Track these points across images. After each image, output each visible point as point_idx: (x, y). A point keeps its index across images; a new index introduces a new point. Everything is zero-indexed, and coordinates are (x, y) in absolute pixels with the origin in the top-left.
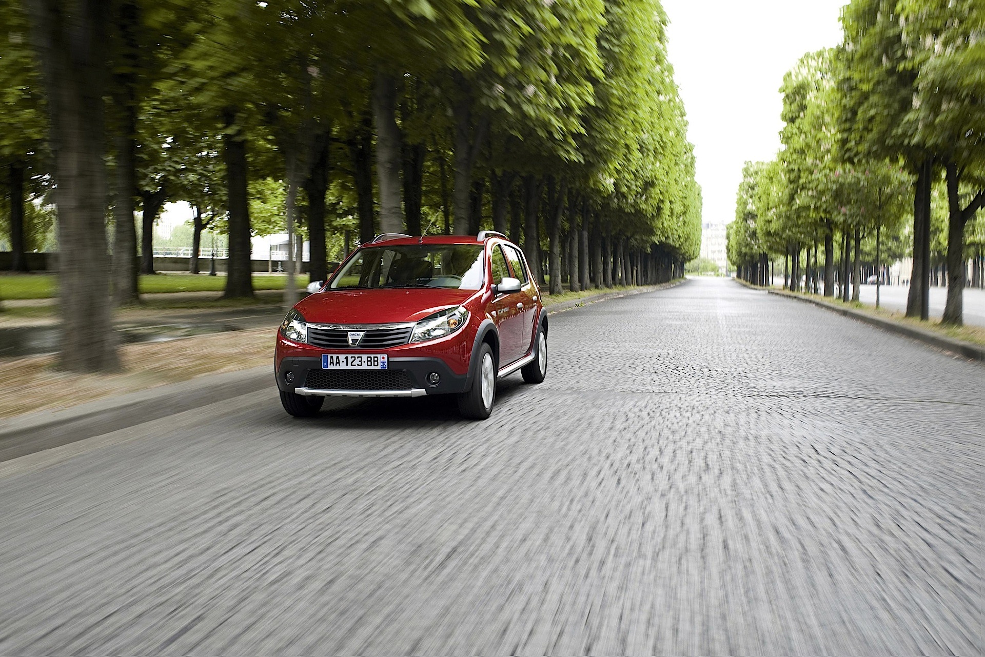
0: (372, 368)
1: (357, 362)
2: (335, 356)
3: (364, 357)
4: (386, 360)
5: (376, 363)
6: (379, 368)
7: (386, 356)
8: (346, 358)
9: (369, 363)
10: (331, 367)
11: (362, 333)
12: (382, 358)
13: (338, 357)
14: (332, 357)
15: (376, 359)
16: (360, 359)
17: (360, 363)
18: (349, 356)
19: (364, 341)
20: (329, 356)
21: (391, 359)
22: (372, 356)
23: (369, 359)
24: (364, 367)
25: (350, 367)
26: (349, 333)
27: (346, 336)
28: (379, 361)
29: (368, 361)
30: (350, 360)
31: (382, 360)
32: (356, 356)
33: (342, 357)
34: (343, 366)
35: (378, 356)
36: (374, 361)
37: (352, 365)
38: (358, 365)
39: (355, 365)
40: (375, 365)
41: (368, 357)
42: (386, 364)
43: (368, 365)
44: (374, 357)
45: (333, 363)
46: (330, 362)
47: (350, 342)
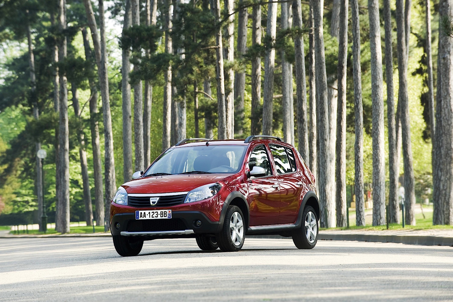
0: (163, 218)
1: (155, 215)
2: (143, 212)
3: (159, 211)
4: (171, 213)
6: (167, 218)
7: (170, 211)
8: (149, 213)
10: (140, 219)
11: (158, 198)
13: (145, 213)
16: (157, 213)
18: (151, 211)
19: (158, 202)
20: (140, 212)
21: (174, 212)
22: (163, 211)
24: (159, 217)
25: (151, 218)
26: (151, 198)
27: (149, 200)
28: (167, 214)
29: (161, 214)
30: (151, 214)
33: (147, 212)
34: (147, 218)
35: (167, 211)
36: (164, 214)
37: (152, 217)
38: (156, 217)
39: (154, 217)
40: (165, 216)
41: (161, 212)
42: (171, 215)
43: (161, 217)
44: (165, 212)
45: (142, 216)
46: (140, 216)
47: (151, 203)
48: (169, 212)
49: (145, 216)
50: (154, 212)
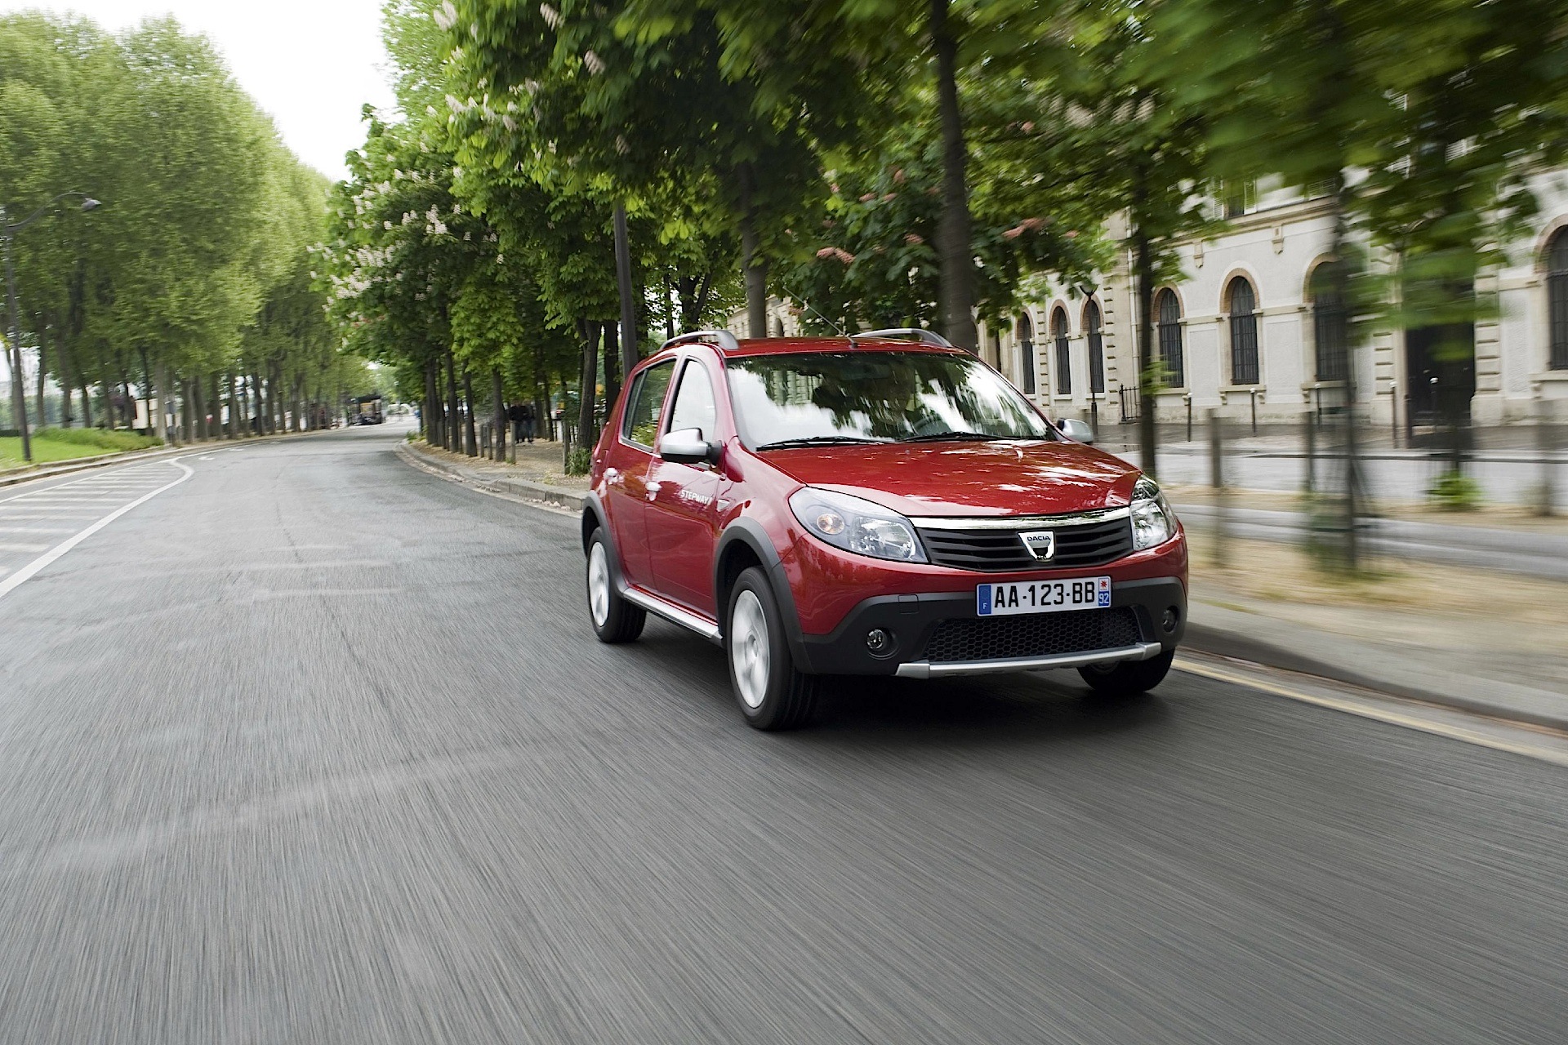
0: (1084, 606)
1: (1053, 596)
2: (1007, 587)
3: (1068, 584)
4: (1108, 588)
5: (1090, 596)
6: (1094, 605)
7: (1107, 580)
8: (1032, 589)
9: (1077, 597)
10: (998, 611)
11: (1053, 535)
12: (1101, 585)
13: (1013, 589)
14: (1000, 590)
15: (1090, 587)
16: (1059, 589)
17: (1059, 599)
18: (1038, 585)
19: (1059, 550)
20: (994, 587)
21: (1118, 586)
22: (1083, 581)
23: (1077, 588)
24: (1068, 606)
25: (1039, 609)
26: (1027, 535)
27: (1021, 542)
28: (1096, 592)
29: (1074, 593)
30: (1039, 593)
31: (1102, 589)
32: (1052, 583)
33: (1023, 588)
34: (1025, 607)
35: (1095, 580)
36: (1087, 591)
37: (1043, 603)
38: (1056, 602)
39: (1049, 604)
40: (1087, 601)
41: (1075, 584)
42: (1109, 596)
43: (1075, 602)
44: (1087, 584)
45: (1002, 602)
46: (997, 601)
47: (1034, 555)
48: (1104, 584)
49: (1014, 601)
50: (1049, 586)
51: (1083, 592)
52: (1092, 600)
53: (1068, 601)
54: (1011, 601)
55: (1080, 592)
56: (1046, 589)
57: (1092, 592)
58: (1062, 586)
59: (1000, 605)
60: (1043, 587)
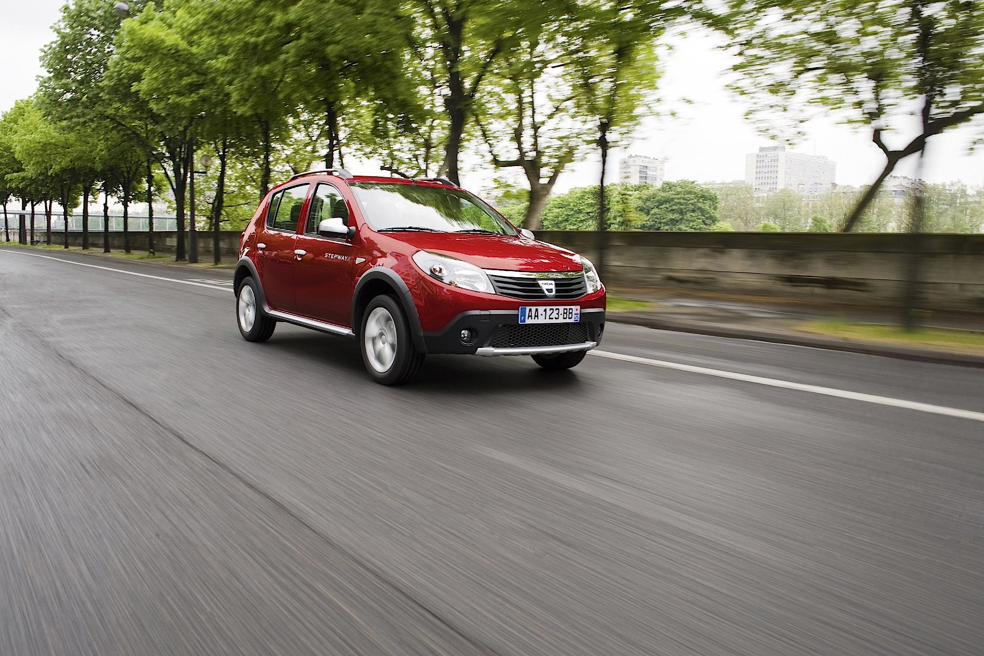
0: (568, 321)
1: (554, 315)
2: (533, 309)
3: (561, 308)
4: (578, 312)
5: (570, 316)
6: (573, 321)
7: (579, 307)
8: (545, 310)
9: (565, 316)
10: (529, 321)
11: (554, 282)
12: (576, 309)
13: (536, 310)
14: (530, 310)
15: (571, 311)
16: (557, 311)
17: (557, 316)
18: (548, 308)
20: (528, 308)
21: (583, 311)
22: (568, 307)
23: (565, 311)
24: (561, 320)
25: (548, 321)
26: (543, 282)
28: (573, 313)
29: (564, 313)
30: (549, 312)
31: (576, 312)
32: (554, 308)
33: (541, 309)
34: (541, 320)
35: (573, 307)
36: (570, 313)
37: (550, 318)
38: (556, 318)
39: (552, 319)
40: (569, 318)
41: (564, 309)
42: (579, 316)
43: (564, 318)
44: (570, 309)
45: (531, 316)
46: (529, 316)
47: (546, 292)
48: (577, 310)
49: (537, 316)
50: (553, 309)
51: (568, 313)
52: (571, 318)
53: (561, 317)
54: (535, 316)
55: (566, 313)
56: (552, 311)
57: (571, 313)
58: (558, 309)
59: (530, 318)
60: (551, 309)
